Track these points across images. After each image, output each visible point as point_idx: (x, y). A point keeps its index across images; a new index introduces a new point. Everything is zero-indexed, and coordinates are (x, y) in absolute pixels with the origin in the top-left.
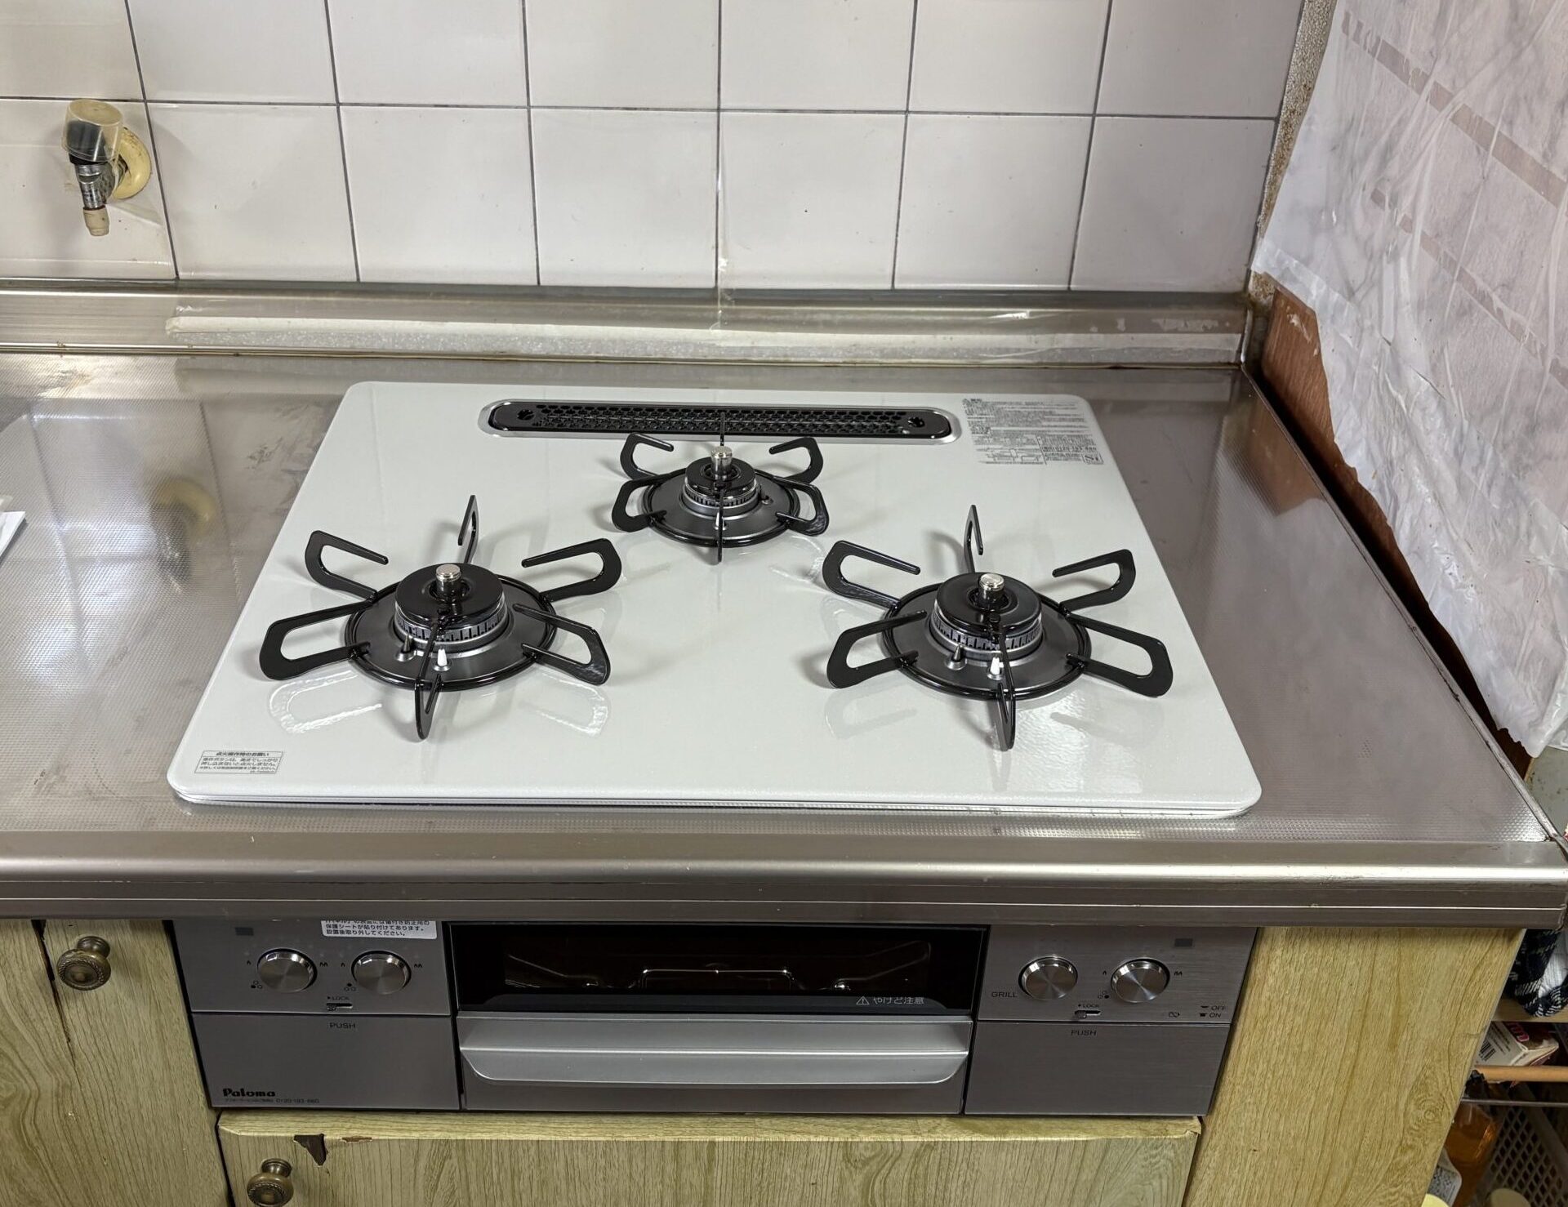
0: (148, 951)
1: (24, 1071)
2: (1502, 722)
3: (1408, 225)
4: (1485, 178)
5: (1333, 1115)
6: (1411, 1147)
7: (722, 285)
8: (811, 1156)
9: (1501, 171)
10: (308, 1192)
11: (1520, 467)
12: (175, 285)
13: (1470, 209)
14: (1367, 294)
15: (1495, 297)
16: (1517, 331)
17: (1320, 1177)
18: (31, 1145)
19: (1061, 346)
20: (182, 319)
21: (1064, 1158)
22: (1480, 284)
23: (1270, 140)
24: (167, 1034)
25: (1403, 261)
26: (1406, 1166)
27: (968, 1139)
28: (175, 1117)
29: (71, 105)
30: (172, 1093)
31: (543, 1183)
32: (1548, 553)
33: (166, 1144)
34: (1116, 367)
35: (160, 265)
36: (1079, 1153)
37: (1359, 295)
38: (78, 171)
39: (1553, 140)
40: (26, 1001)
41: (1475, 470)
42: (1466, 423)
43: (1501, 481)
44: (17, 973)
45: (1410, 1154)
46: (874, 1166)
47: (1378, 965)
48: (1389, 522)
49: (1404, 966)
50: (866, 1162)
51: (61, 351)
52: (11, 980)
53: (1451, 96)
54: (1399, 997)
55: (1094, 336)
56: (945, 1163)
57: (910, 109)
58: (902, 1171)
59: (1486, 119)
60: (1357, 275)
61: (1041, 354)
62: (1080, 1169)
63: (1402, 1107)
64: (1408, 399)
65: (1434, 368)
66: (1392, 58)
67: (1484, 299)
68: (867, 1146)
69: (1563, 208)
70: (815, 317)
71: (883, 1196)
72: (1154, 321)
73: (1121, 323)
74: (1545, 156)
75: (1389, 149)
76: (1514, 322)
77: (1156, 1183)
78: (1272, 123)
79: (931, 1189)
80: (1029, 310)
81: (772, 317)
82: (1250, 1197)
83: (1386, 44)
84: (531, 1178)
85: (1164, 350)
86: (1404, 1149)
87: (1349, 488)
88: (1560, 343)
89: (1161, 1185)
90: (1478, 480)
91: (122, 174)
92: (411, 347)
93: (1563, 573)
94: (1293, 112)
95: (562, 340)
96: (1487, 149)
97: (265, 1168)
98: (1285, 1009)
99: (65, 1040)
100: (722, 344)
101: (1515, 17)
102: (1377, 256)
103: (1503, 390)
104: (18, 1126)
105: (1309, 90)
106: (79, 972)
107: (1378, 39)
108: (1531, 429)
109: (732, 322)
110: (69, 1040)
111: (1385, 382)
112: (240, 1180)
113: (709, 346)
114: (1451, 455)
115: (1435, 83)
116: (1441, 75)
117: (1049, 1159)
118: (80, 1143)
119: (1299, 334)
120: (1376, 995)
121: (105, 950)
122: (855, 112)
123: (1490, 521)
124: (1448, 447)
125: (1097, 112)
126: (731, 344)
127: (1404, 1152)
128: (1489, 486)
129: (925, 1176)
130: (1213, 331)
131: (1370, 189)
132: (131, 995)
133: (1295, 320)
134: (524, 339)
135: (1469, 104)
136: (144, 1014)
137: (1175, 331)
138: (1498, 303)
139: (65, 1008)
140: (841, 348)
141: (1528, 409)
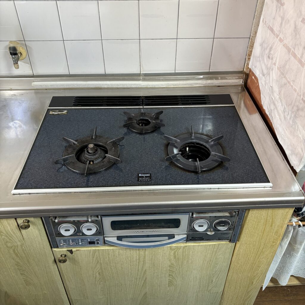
0: (37, 221)
1: (14, 242)
2: (292, 165)
3: (275, 64)
4: (289, 59)
5: (261, 237)
6: (275, 242)
7: (142, 73)
8: (164, 249)
9: (292, 58)
10: (70, 259)
11: (295, 117)
12: (33, 76)
13: (287, 64)
14: (267, 76)
15: (291, 82)
16: (295, 90)
17: (258, 248)
18: (17, 254)
19: (208, 83)
20: (35, 83)
21: (211, 247)
22: (288, 80)
23: (248, 42)
24: (41, 234)
25: (274, 71)
26: (274, 245)
27: (193, 245)
28: (44, 248)
29: (9, 42)
30: (43, 244)
31: (114, 255)
32: (301, 135)
33: (42, 252)
34: (219, 86)
35: (30, 73)
36: (214, 246)
37: (265, 76)
38: (12, 56)
39: (303, 54)
40: (14, 231)
41: (287, 115)
42: (286, 106)
43: (292, 119)
44: (12, 226)
45: (275, 243)
46: (176, 250)
47: (269, 213)
48: (271, 121)
49: (273, 213)
50: (174, 249)
51: (11, 90)
52: (11, 227)
53: (283, 41)
54: (273, 218)
55: (214, 81)
56: (189, 249)
57: (178, 38)
58: (181, 250)
59: (290, 47)
60: (265, 71)
61: (204, 84)
62: (214, 249)
63: (273, 235)
64: (275, 99)
65: (279, 94)
66: (272, 30)
67: (289, 82)
68: (174, 247)
69: (304, 69)
70: (160, 78)
71: (178, 255)
72: (226, 77)
73: (220, 78)
74: (301, 57)
75: (271, 48)
76: (295, 89)
77: (228, 250)
78: (249, 39)
79: (187, 253)
80: (203, 76)
81: (152, 79)
82: (245, 251)
83: (271, 27)
84: (112, 255)
85: (228, 83)
86: (273, 242)
87: (263, 113)
88: (303, 95)
89: (229, 250)
90: (288, 117)
91: (21, 56)
92: (81, 87)
93: (304, 139)
94: (253, 37)
95: (110, 84)
96: (290, 53)
97: (61, 256)
98: (252, 221)
99: (22, 236)
100: (142, 84)
101: (295, 28)
102: (269, 69)
103: (293, 101)
104: (14, 251)
105: (256, 33)
106: (24, 227)
107: (269, 25)
108: (298, 110)
109: (144, 80)
110: (23, 236)
111: (270, 94)
112: (57, 258)
113: (140, 85)
114: (283, 111)
115: (280, 37)
116: (281, 36)
117: (208, 247)
118: (26, 253)
119: (254, 80)
120: (268, 218)
121: (28, 221)
122: (167, 39)
123: (290, 126)
124: (282, 109)
125: (215, 37)
126: (144, 84)
127: (273, 243)
128: (290, 119)
129: (185, 251)
130: (237, 79)
131: (268, 55)
132: (34, 228)
133: (253, 77)
134: (103, 85)
135: (287, 43)
136: (37, 232)
137: (230, 79)
138: (292, 84)
139: (22, 231)
140: (165, 84)
141: (297, 106)
